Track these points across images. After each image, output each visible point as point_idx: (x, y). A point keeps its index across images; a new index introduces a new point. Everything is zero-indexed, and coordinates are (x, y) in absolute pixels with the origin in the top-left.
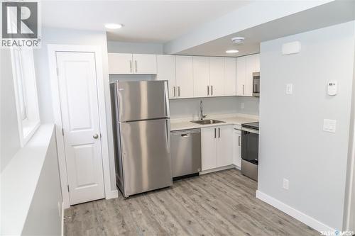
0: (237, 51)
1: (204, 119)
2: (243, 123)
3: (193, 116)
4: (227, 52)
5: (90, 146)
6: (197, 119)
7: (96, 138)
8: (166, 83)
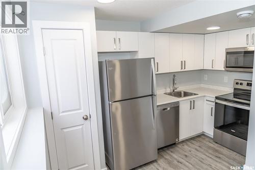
0: (219, 28)
1: (175, 90)
2: (217, 95)
3: (166, 89)
4: (208, 29)
5: (81, 127)
6: (169, 91)
7: (86, 119)
8: (152, 60)
